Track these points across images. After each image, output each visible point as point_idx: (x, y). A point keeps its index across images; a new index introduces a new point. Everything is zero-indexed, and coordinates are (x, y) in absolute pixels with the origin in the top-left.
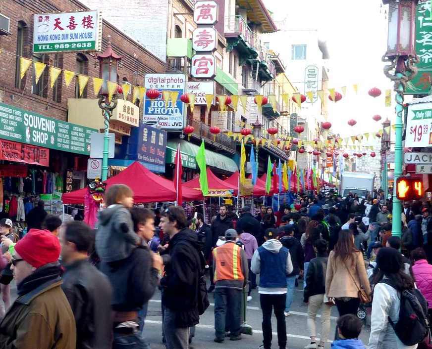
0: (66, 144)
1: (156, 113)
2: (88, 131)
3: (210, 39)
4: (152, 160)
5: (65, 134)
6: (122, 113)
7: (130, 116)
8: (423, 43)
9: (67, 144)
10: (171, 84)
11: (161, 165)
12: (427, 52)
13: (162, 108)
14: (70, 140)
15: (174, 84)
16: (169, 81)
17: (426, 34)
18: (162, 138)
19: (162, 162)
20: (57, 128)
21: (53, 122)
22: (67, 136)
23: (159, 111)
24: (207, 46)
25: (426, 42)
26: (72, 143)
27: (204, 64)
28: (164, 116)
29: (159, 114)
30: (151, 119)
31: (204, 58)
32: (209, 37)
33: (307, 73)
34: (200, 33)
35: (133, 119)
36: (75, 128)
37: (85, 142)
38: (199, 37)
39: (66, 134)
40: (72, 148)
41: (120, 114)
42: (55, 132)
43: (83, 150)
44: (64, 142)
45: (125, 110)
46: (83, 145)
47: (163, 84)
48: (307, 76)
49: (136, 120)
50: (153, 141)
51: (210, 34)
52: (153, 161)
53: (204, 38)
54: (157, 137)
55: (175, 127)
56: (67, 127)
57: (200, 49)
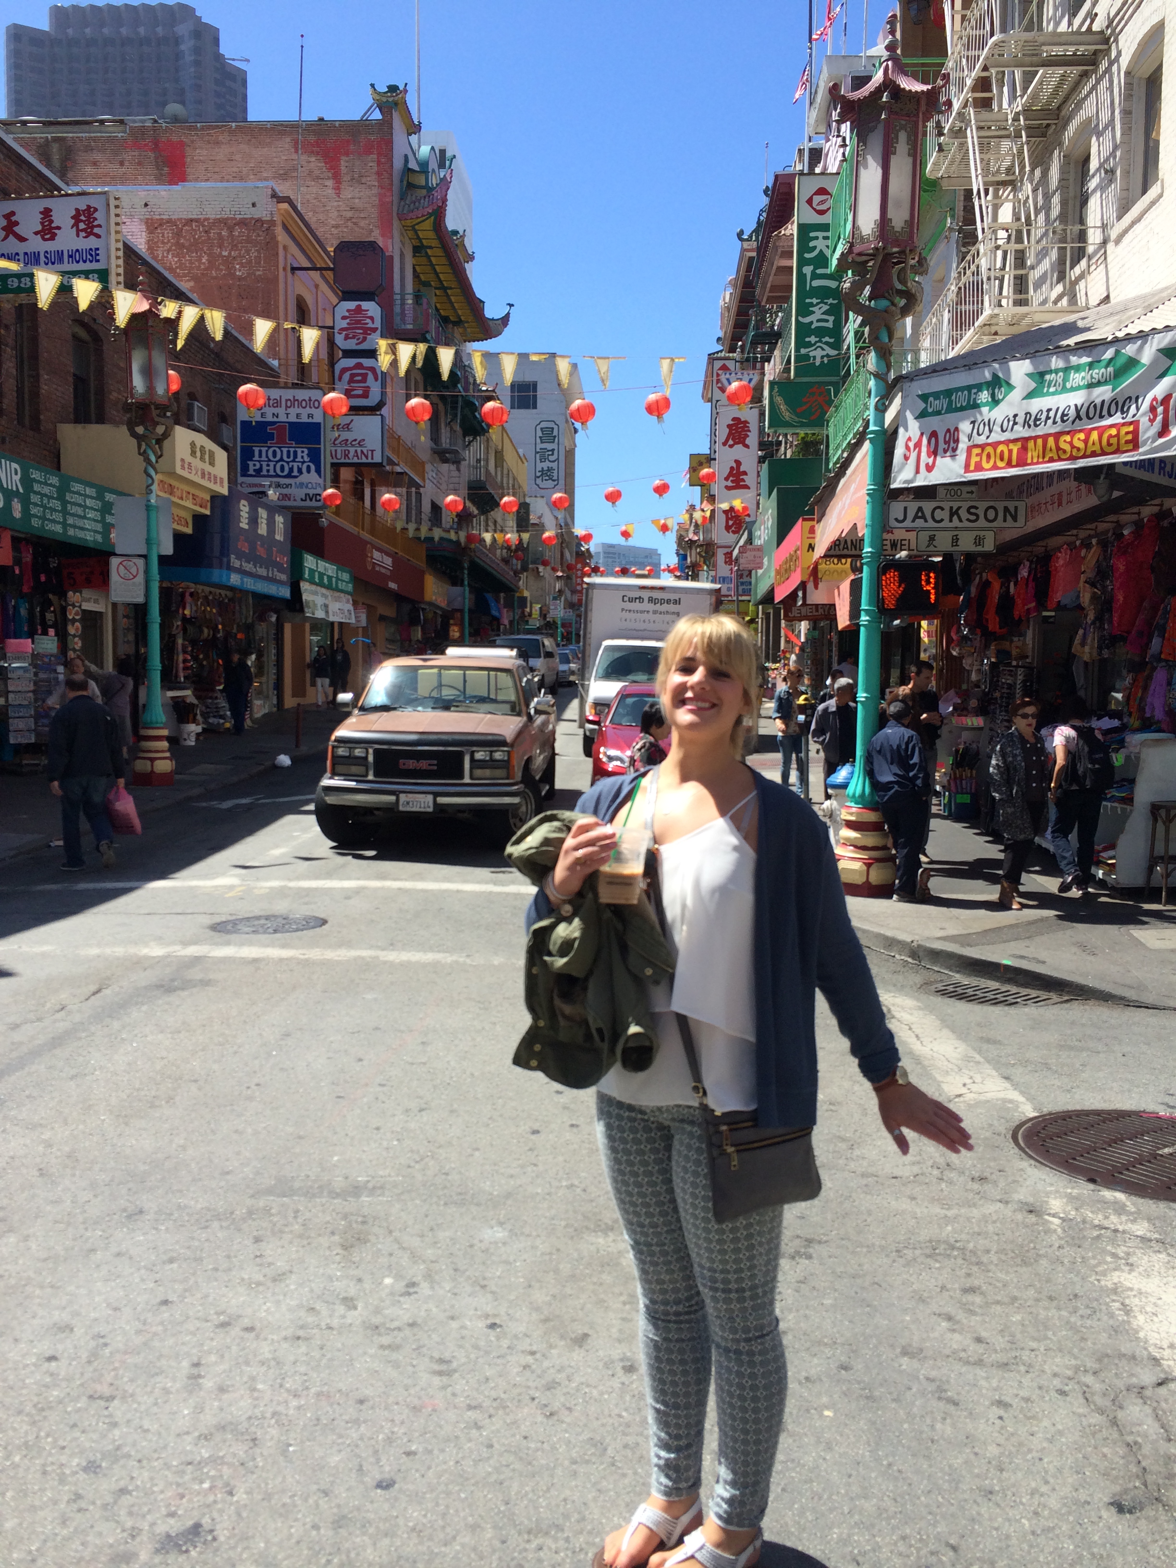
0: (53, 521)
1: (264, 472)
2: (109, 497)
3: (370, 325)
4: (262, 572)
5: (50, 498)
6: (188, 458)
7: (207, 468)
8: (812, 323)
9: (59, 523)
10: (293, 411)
11: (280, 582)
12: (820, 341)
13: (277, 462)
14: (65, 512)
15: (300, 410)
16: (289, 404)
17: (818, 304)
18: (281, 526)
19: (283, 577)
20: (26, 481)
21: (15, 466)
22: (56, 504)
23: (271, 468)
24: (365, 339)
25: (818, 321)
26: (70, 521)
27: (359, 378)
28: (283, 481)
29: (271, 476)
30: (256, 485)
31: (359, 366)
32: (368, 321)
33: (539, 434)
34: (348, 311)
35: (215, 477)
36: (77, 487)
37: (103, 521)
38: (348, 321)
39: (53, 498)
40: (71, 532)
41: (183, 460)
42: (21, 491)
43: (99, 538)
44: (48, 516)
45: (193, 453)
46: (99, 527)
47: (276, 411)
48: (538, 440)
49: (221, 479)
50: (263, 530)
51: (370, 314)
52: (265, 574)
53: (358, 322)
54: (271, 523)
55: (308, 503)
56: (54, 480)
57: (351, 345)
